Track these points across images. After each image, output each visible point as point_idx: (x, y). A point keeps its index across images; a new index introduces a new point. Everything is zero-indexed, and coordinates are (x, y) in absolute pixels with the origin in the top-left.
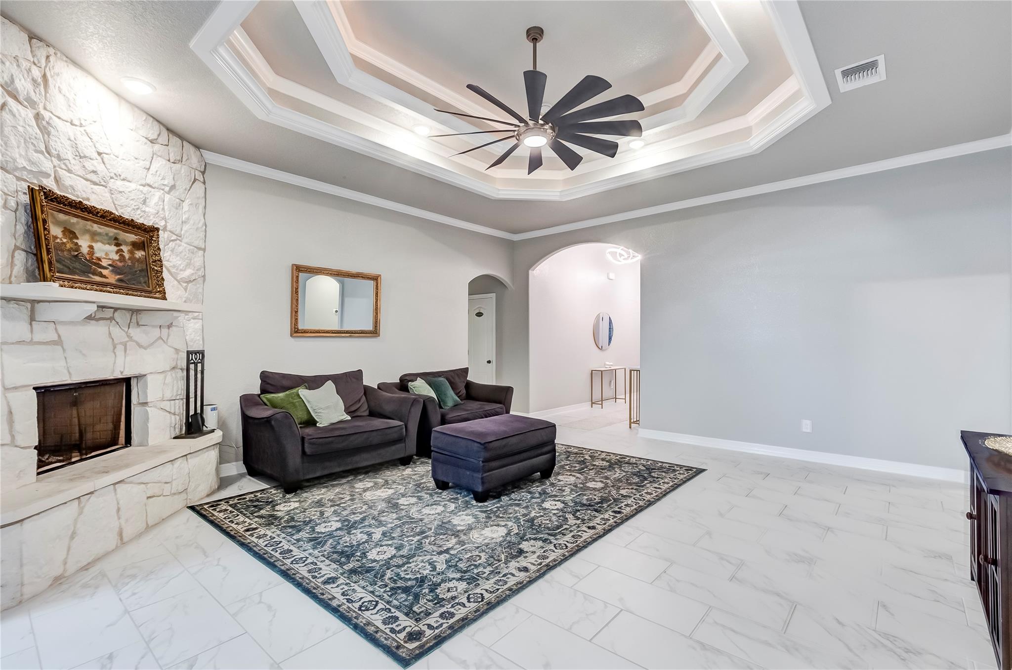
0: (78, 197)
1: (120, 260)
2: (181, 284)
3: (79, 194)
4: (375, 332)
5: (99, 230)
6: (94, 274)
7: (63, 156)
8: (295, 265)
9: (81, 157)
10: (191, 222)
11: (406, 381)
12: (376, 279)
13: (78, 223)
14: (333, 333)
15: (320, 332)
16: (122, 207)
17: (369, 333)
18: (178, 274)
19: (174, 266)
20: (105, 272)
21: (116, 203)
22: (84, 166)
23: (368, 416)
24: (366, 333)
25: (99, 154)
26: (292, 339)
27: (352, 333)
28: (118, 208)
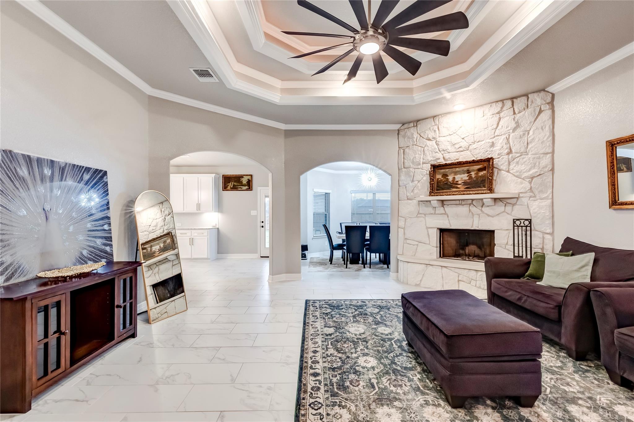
0: (452, 160)
1: (469, 179)
2: (525, 180)
3: (452, 159)
5: (460, 170)
6: (454, 188)
7: (444, 149)
9: (454, 145)
10: (537, 140)
13: (449, 170)
16: (476, 155)
18: (522, 175)
19: (517, 172)
20: (459, 186)
21: (473, 154)
22: (455, 148)
25: (463, 139)
26: (611, 210)
28: (475, 156)
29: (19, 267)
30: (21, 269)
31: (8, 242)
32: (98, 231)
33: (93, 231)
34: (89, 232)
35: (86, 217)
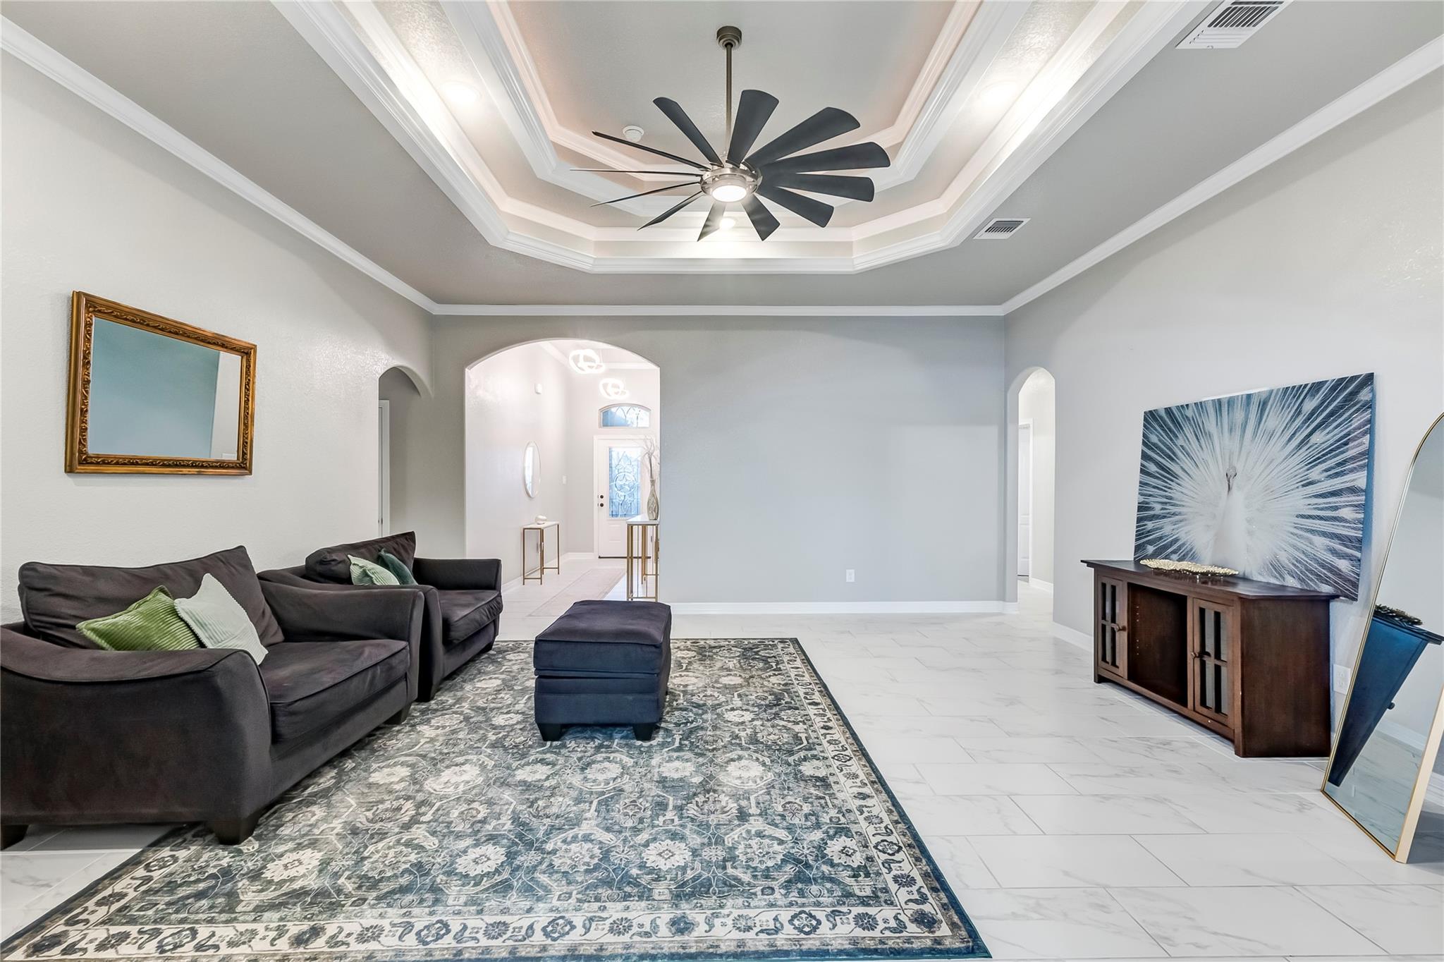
4: (243, 465)
8: (85, 295)
11: (333, 563)
12: (247, 354)
14: (164, 466)
15: (137, 464)
17: (233, 468)
23: (285, 641)
24: (228, 467)
26: (69, 480)
27: (202, 467)
29: (1191, 550)
30: (1192, 552)
31: (1185, 516)
32: (1321, 518)
33: (1310, 517)
34: (1300, 519)
35: (1298, 487)
